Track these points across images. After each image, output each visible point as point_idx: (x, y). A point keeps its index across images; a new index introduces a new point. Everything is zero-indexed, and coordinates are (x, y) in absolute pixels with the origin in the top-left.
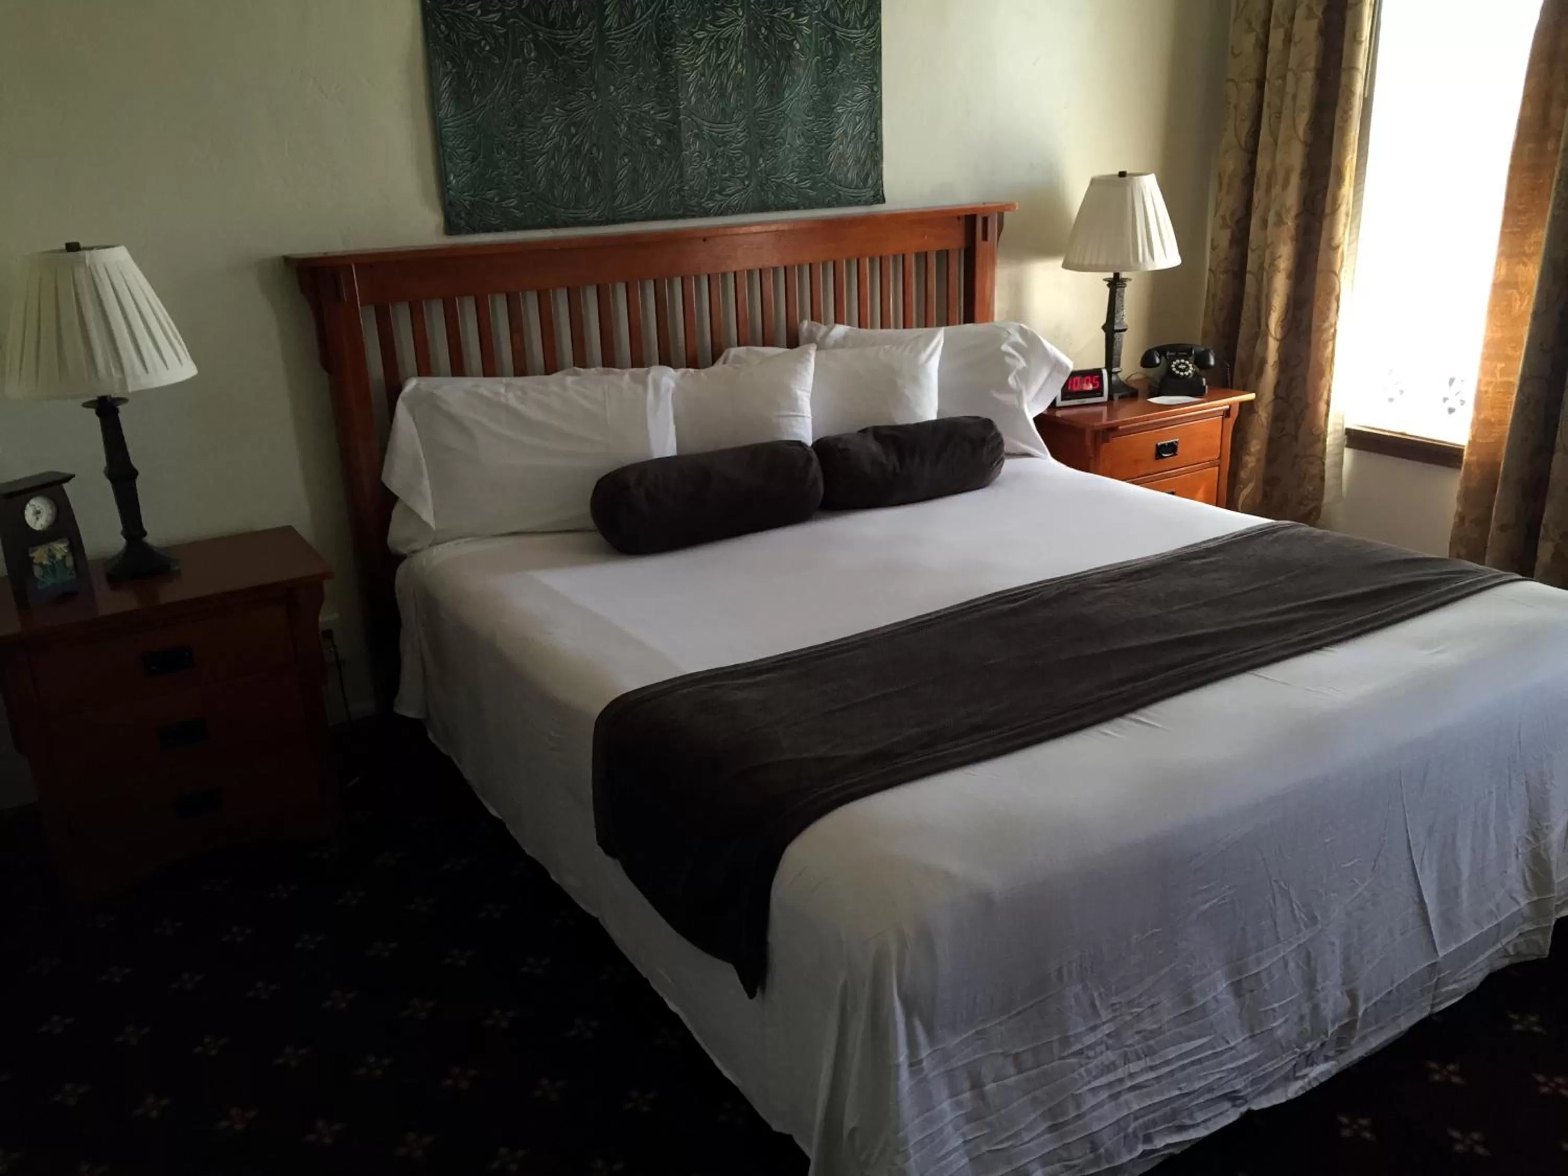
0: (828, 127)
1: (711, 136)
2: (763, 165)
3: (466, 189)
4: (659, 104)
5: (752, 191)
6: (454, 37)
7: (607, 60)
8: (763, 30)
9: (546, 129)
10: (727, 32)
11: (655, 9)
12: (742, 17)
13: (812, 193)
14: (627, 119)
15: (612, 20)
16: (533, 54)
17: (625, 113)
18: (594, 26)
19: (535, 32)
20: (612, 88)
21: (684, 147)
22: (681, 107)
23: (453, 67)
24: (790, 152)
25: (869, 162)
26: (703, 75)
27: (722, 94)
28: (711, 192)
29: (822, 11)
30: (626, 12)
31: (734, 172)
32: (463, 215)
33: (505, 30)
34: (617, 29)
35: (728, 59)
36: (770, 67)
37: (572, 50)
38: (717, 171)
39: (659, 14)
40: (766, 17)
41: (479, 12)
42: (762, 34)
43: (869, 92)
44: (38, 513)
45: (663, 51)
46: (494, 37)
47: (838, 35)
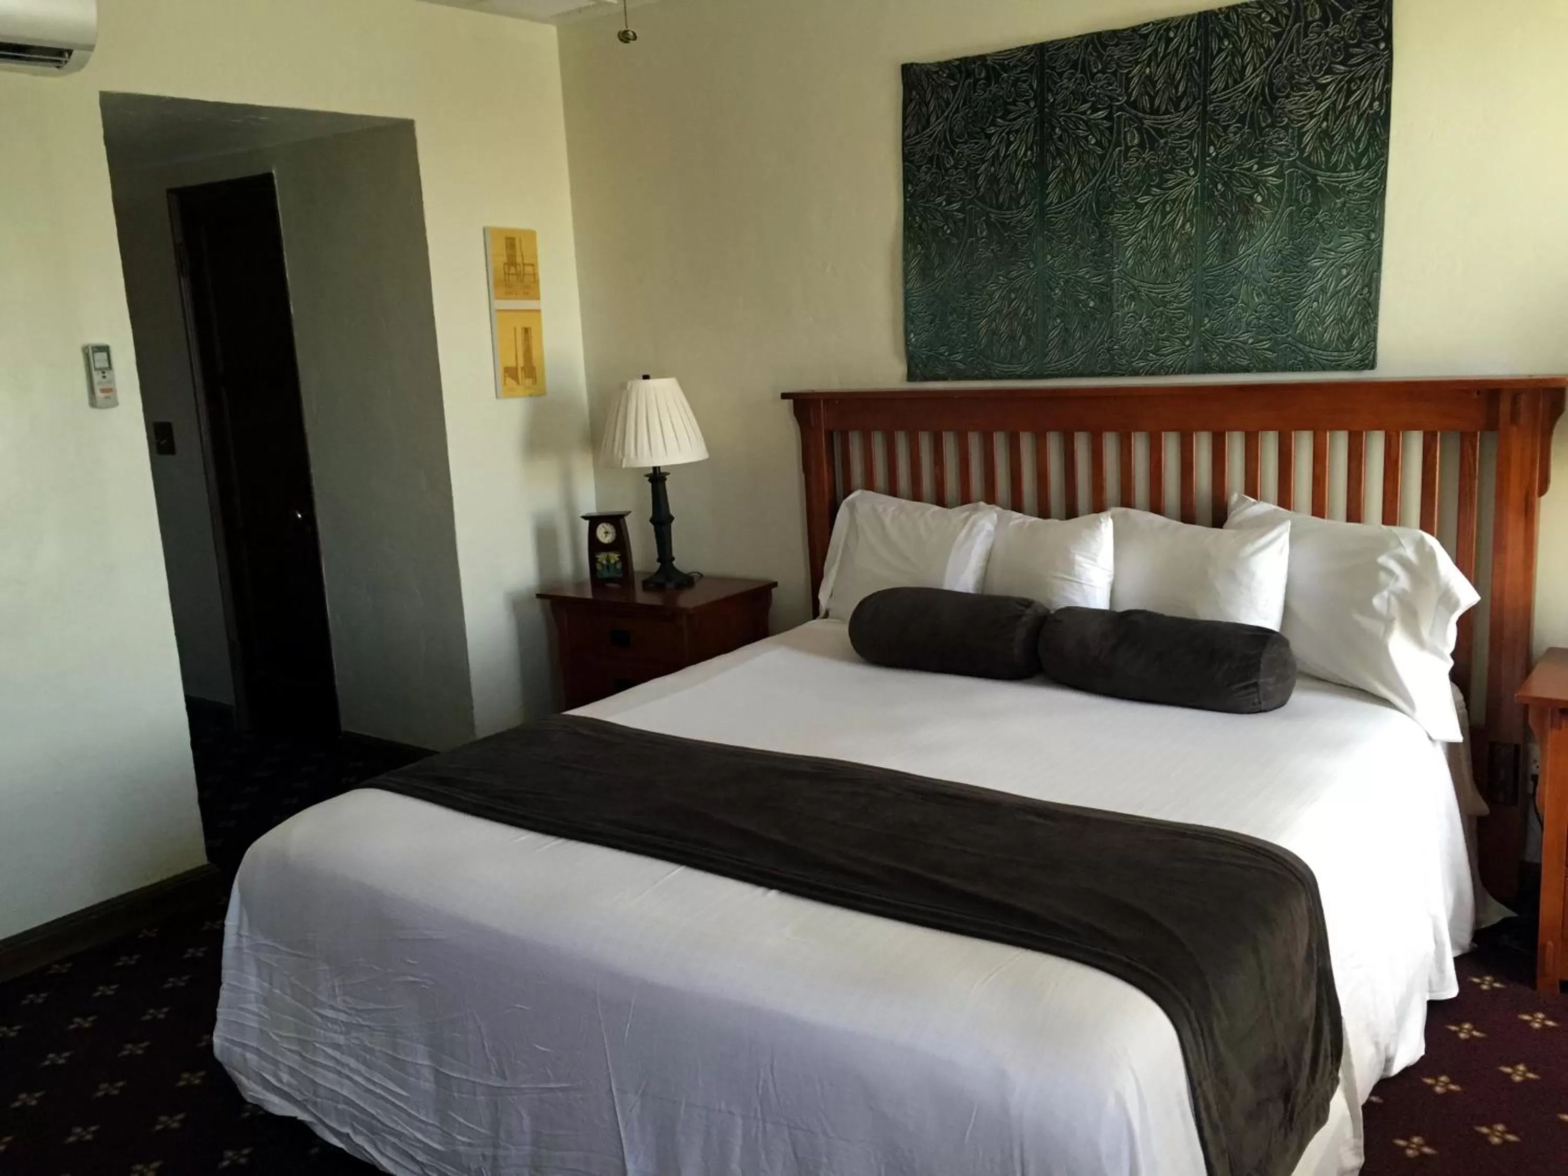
0: (1299, 283)
1: (1149, 298)
2: (1208, 325)
3: (924, 345)
4: (1095, 268)
5: (1193, 352)
6: (924, 225)
7: (1046, 232)
8: (1220, 186)
9: (991, 296)
10: (1175, 193)
11: (1097, 181)
12: (1194, 176)
13: (1269, 355)
14: (1062, 284)
15: (1053, 197)
16: (984, 234)
17: (1061, 278)
18: (1035, 203)
19: (988, 214)
20: (1049, 257)
21: (1116, 308)
22: (1116, 270)
23: (922, 248)
24: (1245, 311)
25: (1356, 323)
26: (1145, 238)
27: (1165, 255)
28: (1145, 351)
29: (1299, 158)
30: (1067, 188)
31: (1173, 332)
32: (920, 366)
33: (963, 216)
34: (1058, 203)
35: (1175, 219)
36: (1224, 224)
37: (1015, 227)
38: (1153, 331)
39: (1100, 185)
40: (1224, 172)
41: (944, 203)
42: (1218, 191)
43: (1365, 241)
44: (607, 533)
45: (1102, 219)
46: (955, 223)
47: (1321, 181)
